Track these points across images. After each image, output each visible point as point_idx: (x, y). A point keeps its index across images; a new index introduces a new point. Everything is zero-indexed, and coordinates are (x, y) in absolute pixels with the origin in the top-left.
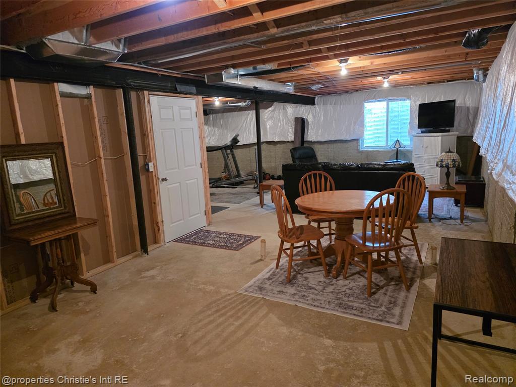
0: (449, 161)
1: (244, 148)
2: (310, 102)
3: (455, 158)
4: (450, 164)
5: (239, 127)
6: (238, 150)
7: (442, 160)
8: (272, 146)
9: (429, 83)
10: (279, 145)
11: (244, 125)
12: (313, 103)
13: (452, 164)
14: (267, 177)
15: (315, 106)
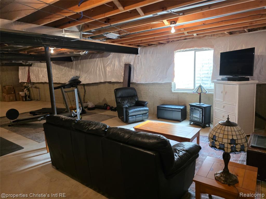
0: (225, 141)
1: (94, 85)
2: (135, 52)
3: (235, 138)
4: (226, 145)
5: (90, 70)
6: (90, 87)
7: (214, 136)
8: (111, 85)
9: (231, 33)
10: (116, 85)
11: (93, 70)
12: (137, 53)
13: (229, 146)
14: (108, 108)
15: (138, 55)
